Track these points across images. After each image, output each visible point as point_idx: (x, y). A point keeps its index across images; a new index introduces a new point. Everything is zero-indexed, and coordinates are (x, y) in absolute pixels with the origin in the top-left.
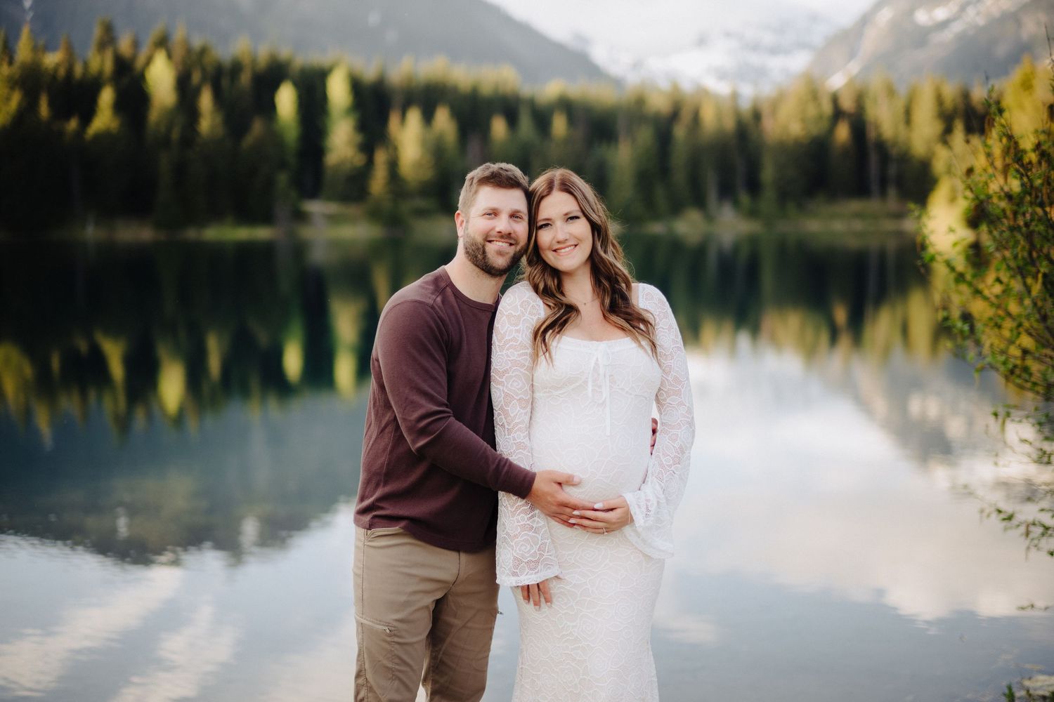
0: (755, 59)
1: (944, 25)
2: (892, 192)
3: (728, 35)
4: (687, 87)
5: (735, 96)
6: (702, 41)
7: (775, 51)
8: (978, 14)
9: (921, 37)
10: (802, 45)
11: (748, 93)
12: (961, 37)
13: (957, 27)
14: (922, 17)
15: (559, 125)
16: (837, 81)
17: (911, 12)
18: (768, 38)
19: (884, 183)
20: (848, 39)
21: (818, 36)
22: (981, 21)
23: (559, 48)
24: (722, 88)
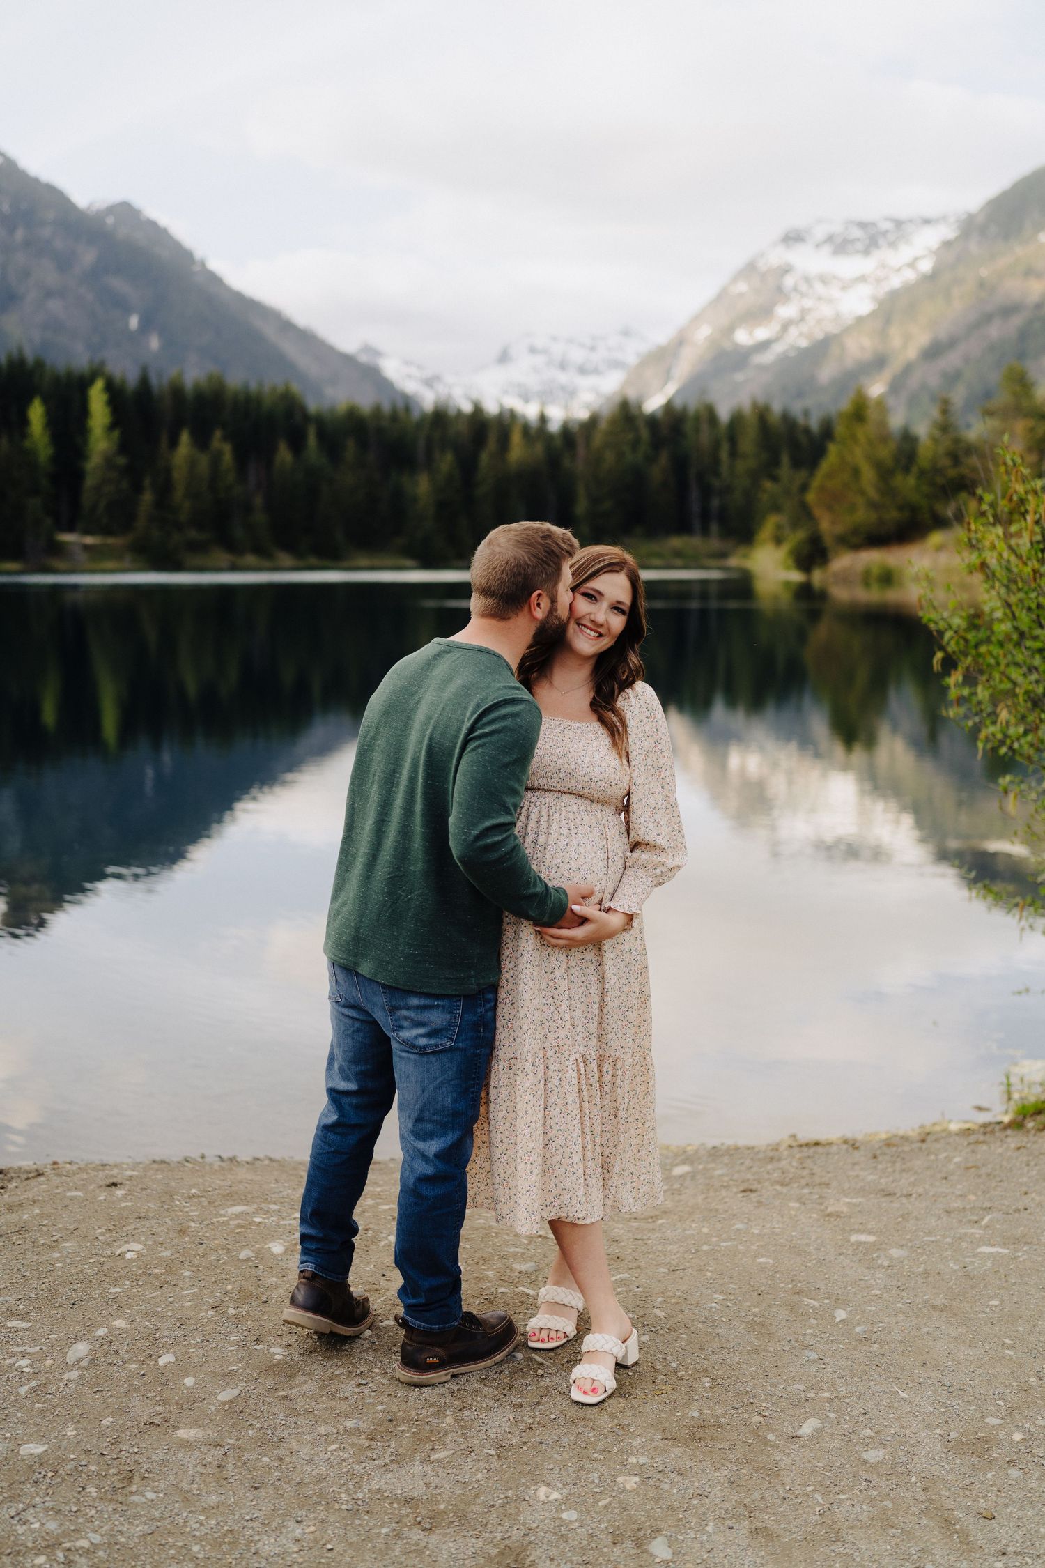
0: (562, 378)
1: (764, 346)
2: (714, 528)
3: (533, 350)
4: (491, 408)
5: (543, 419)
6: (504, 357)
7: (582, 370)
8: (801, 334)
9: (741, 358)
10: (616, 364)
11: (557, 416)
12: (783, 359)
13: (778, 348)
14: (743, 337)
15: (350, 449)
16: (653, 404)
17: (731, 330)
18: (577, 355)
19: (705, 516)
20: (662, 357)
21: (631, 353)
22: (804, 343)
23: (348, 359)
24: (530, 411)
